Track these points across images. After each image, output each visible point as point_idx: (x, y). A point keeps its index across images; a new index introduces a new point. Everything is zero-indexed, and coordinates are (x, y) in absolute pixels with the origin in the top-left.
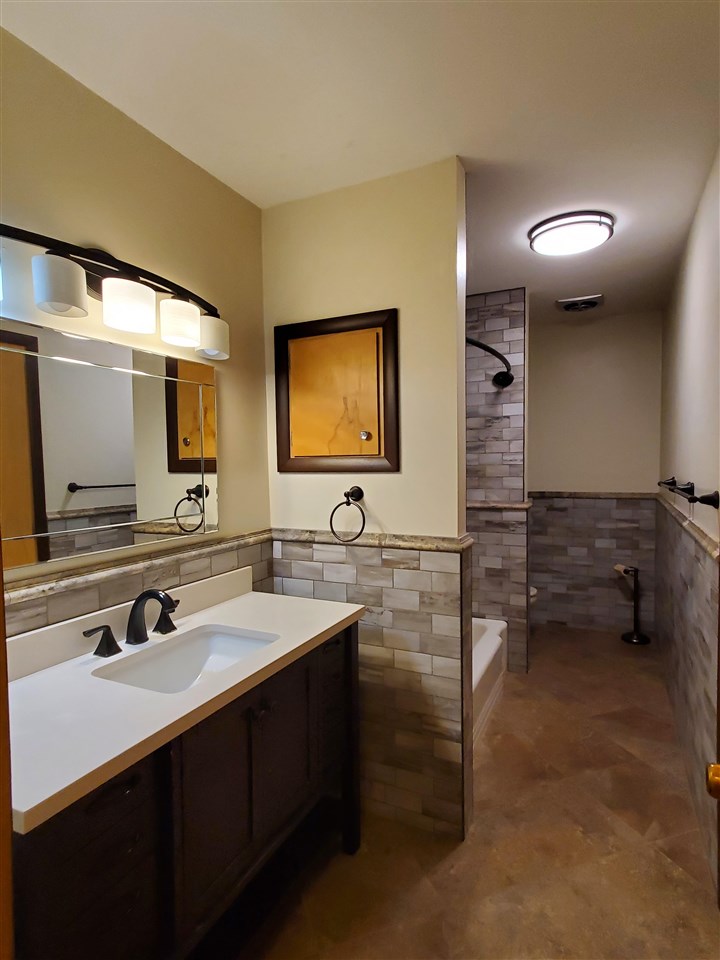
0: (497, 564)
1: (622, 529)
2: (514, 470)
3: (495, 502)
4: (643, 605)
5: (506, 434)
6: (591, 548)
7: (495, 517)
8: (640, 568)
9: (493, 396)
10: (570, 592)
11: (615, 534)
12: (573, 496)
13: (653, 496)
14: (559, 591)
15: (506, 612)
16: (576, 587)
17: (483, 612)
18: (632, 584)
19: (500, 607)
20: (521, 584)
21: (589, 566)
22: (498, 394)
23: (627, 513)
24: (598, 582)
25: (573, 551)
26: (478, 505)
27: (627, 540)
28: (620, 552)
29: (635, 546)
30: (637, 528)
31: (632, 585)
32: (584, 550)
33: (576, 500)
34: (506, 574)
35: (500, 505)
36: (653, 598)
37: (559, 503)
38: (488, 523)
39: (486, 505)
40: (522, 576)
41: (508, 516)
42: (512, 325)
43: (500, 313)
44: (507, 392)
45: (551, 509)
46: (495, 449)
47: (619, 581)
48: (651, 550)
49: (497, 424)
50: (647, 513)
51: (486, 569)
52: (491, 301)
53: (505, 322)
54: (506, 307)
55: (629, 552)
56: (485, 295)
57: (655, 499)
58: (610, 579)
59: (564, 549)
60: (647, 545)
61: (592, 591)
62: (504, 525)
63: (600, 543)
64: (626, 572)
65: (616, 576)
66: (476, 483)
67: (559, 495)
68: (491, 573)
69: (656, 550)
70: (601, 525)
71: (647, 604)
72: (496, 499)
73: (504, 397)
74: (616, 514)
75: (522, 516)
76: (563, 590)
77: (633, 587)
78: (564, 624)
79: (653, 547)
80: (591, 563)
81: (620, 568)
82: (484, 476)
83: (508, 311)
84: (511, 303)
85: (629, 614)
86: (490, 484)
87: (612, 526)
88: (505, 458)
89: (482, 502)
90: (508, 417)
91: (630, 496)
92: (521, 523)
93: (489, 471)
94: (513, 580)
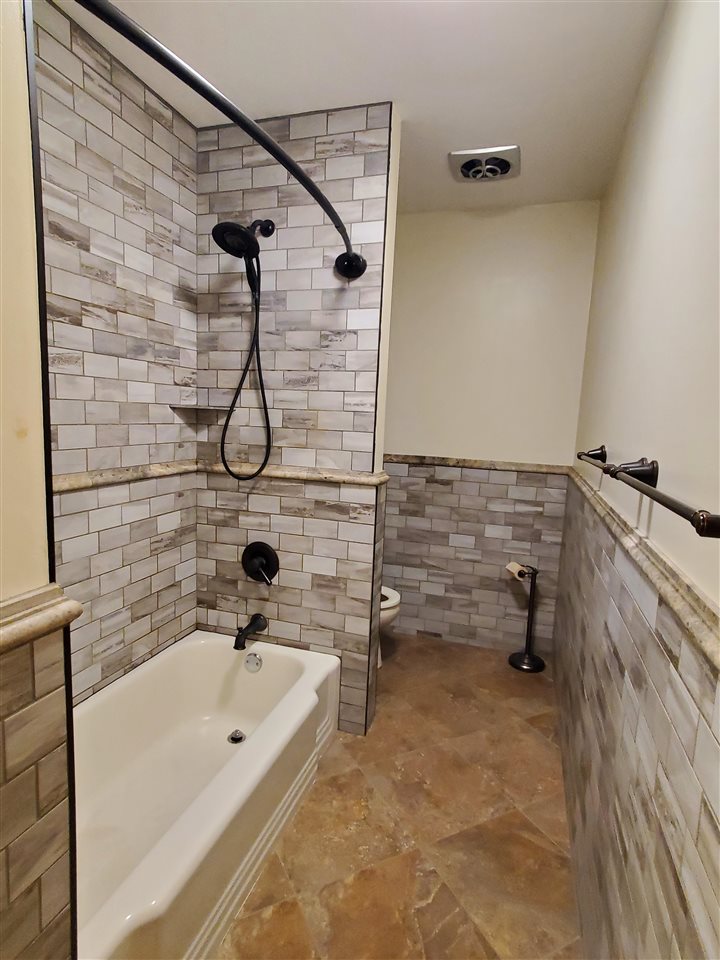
0: (328, 569)
1: (520, 514)
2: (359, 420)
3: (329, 470)
4: (540, 616)
5: (351, 360)
6: (480, 536)
7: (329, 495)
8: (540, 568)
9: (334, 295)
10: (448, 595)
11: (512, 521)
12: (461, 464)
13: (565, 471)
14: (436, 593)
15: (339, 643)
16: (458, 589)
17: (305, 639)
18: (527, 588)
19: (332, 633)
20: (362, 601)
21: (475, 561)
22: (342, 290)
23: (530, 493)
24: (486, 583)
25: (455, 540)
26: (304, 475)
27: (526, 529)
28: (516, 544)
29: (536, 537)
30: (541, 513)
31: (528, 591)
32: (470, 541)
33: (466, 471)
34: (342, 586)
35: (337, 477)
36: (553, 609)
37: (443, 473)
38: (319, 504)
39: (315, 476)
40: (364, 590)
41: (348, 495)
42: (368, 172)
43: (350, 147)
44: (356, 288)
45: (431, 480)
46: (332, 385)
47: (512, 584)
48: (556, 544)
49: (337, 344)
50: (554, 494)
51: (315, 576)
52: (337, 125)
53: (356, 165)
54: (359, 137)
55: (527, 545)
56: (328, 112)
57: (568, 475)
58: (500, 580)
59: (446, 536)
60: (551, 537)
61: (477, 595)
62: (341, 509)
63: (491, 531)
64: (521, 574)
65: (508, 577)
66: (302, 440)
67: (443, 462)
68: (321, 582)
69: (563, 545)
70: (495, 507)
71: (545, 615)
72: (331, 465)
73: (351, 296)
74: (515, 493)
75: (368, 496)
76: (439, 591)
77: (528, 593)
78: (439, 635)
79: (559, 540)
80: (479, 558)
81: (514, 568)
82: (314, 428)
83: (362, 145)
84: (367, 129)
85: (521, 627)
86: (322, 441)
87: (509, 509)
88: (348, 400)
89: (309, 469)
90: (355, 332)
91: (535, 469)
92: (367, 507)
93: (324, 421)
94: (350, 594)
